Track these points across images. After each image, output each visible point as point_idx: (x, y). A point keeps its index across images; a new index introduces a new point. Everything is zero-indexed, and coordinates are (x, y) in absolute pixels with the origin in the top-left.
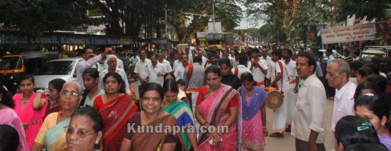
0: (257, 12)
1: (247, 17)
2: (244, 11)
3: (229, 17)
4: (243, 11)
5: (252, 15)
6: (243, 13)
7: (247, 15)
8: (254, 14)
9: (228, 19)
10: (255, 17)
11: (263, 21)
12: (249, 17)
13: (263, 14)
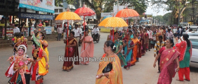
0: (159, 2)
1: (151, 6)
2: (150, 2)
3: (139, 5)
4: (148, 2)
5: (156, 4)
6: (149, 3)
7: (152, 4)
8: (157, 4)
9: (138, 6)
10: (158, 6)
11: (164, 9)
12: (153, 6)
13: (163, 4)
